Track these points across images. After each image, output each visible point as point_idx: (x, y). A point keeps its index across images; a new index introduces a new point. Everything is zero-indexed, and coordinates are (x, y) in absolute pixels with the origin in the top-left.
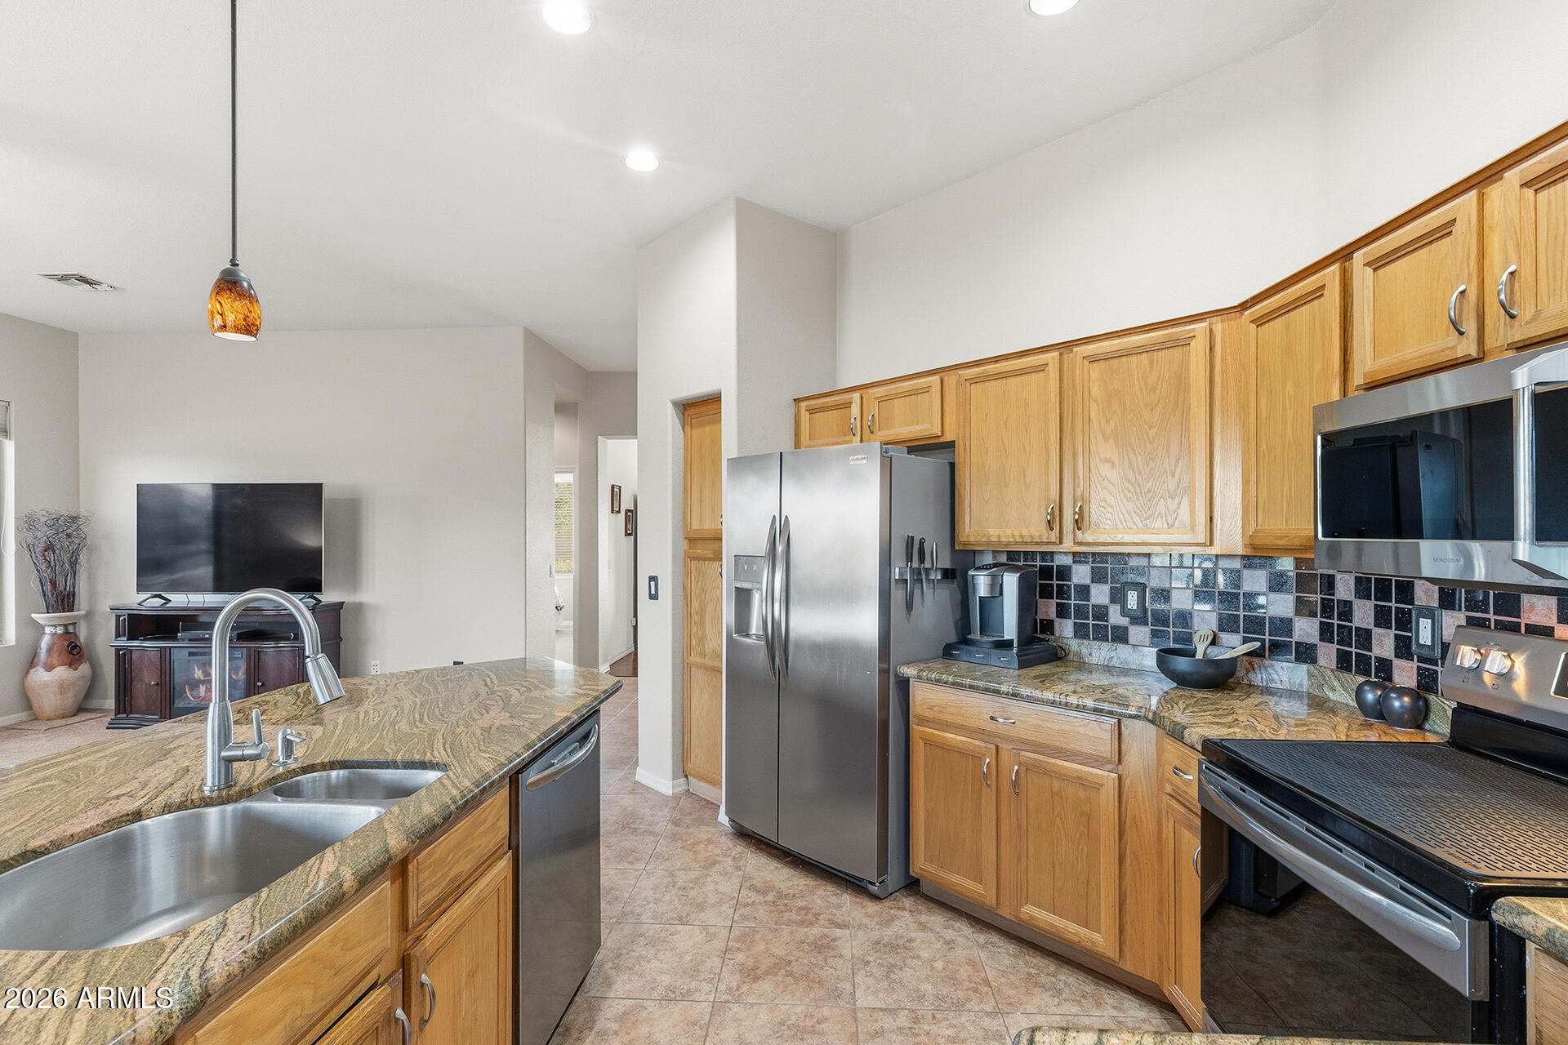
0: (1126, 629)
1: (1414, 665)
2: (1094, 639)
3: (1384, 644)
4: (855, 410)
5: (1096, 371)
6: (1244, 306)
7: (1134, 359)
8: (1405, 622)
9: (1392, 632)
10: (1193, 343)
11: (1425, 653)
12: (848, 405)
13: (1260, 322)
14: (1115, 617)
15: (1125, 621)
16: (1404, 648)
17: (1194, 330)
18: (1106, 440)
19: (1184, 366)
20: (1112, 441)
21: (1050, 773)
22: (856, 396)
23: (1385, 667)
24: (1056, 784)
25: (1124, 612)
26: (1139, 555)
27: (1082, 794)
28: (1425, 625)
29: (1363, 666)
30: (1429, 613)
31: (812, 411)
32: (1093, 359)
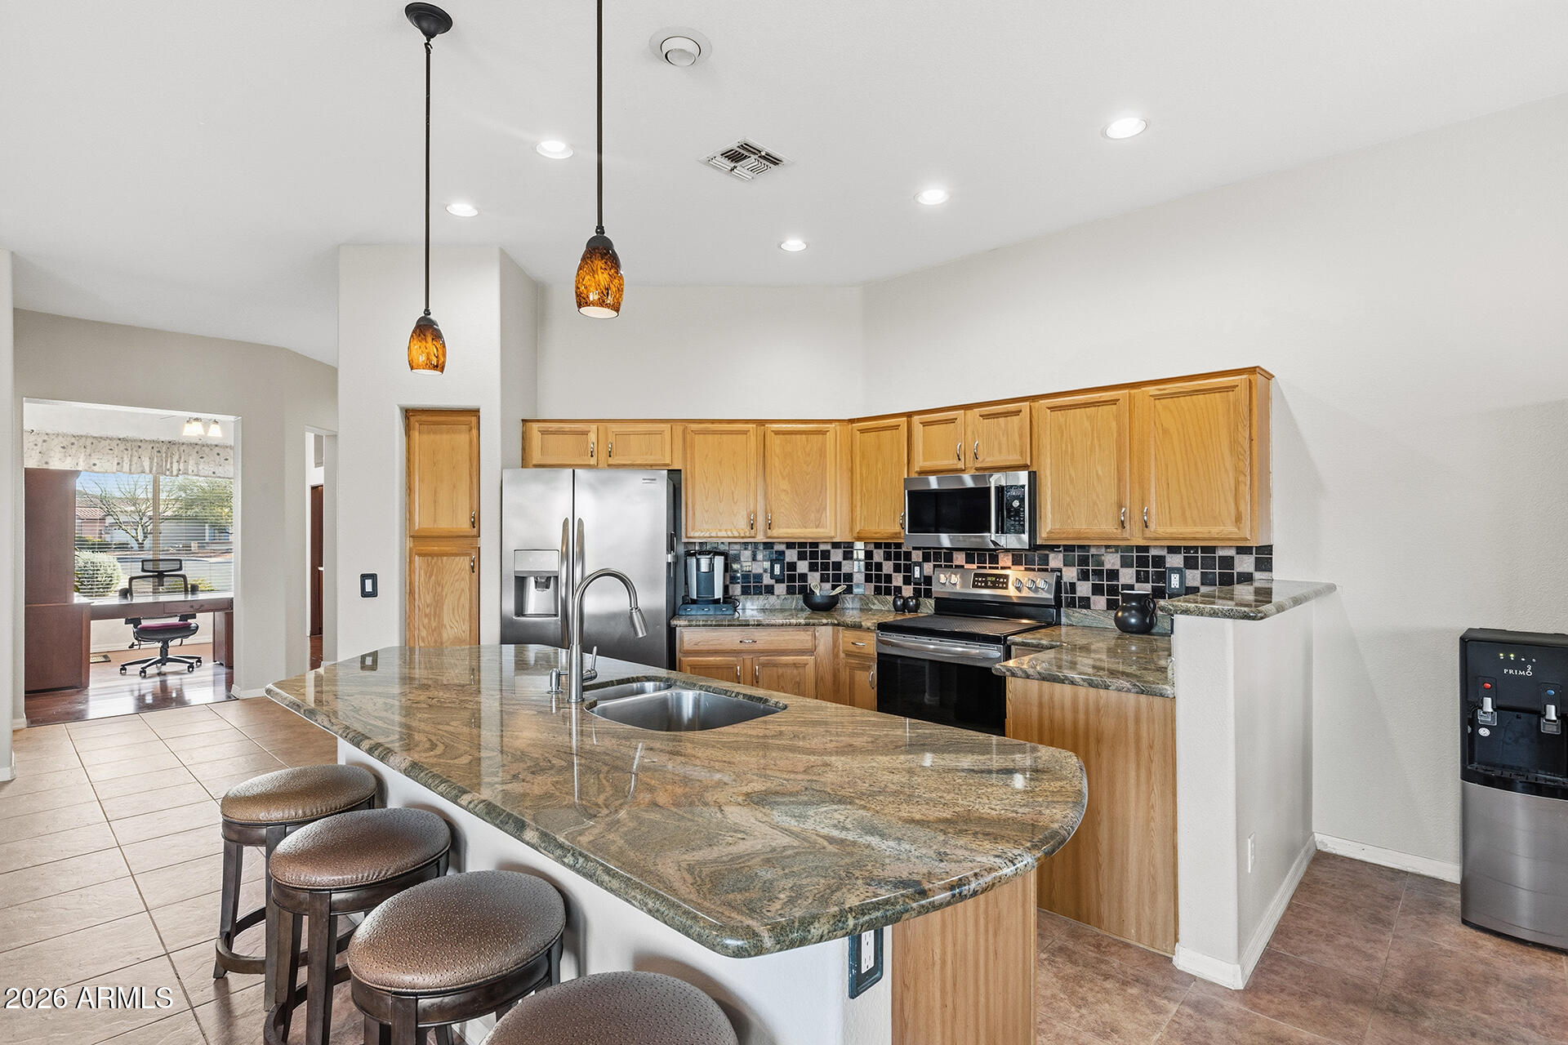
0: (773, 586)
1: (912, 587)
2: (754, 594)
3: (898, 580)
4: (592, 437)
5: (778, 440)
6: (852, 421)
7: (798, 436)
8: (908, 569)
9: (902, 575)
10: (828, 433)
11: (917, 581)
12: (585, 433)
13: (862, 431)
14: (767, 580)
15: (772, 582)
16: (907, 581)
17: (828, 428)
18: (784, 478)
19: (824, 445)
20: (787, 479)
21: (776, 665)
22: (594, 427)
23: (898, 589)
24: (780, 671)
25: (772, 576)
26: (780, 543)
27: (795, 672)
28: (917, 569)
29: (888, 592)
30: (920, 565)
31: (544, 432)
32: (777, 433)
